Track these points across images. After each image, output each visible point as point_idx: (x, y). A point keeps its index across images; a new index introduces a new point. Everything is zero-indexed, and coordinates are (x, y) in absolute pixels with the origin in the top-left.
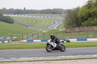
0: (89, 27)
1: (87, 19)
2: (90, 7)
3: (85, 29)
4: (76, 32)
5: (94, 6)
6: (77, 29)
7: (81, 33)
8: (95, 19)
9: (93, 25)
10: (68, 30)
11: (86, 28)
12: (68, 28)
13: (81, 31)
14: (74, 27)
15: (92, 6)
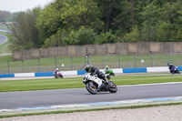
0: (59, 48)
1: (55, 32)
2: (61, 7)
3: (52, 53)
4: (33, 58)
5: (68, 5)
6: (35, 53)
7: (42, 60)
8: (72, 32)
9: (68, 43)
10: (17, 56)
11: (53, 51)
12: (18, 50)
13: (43, 57)
14: (28, 49)
15: (65, 6)
